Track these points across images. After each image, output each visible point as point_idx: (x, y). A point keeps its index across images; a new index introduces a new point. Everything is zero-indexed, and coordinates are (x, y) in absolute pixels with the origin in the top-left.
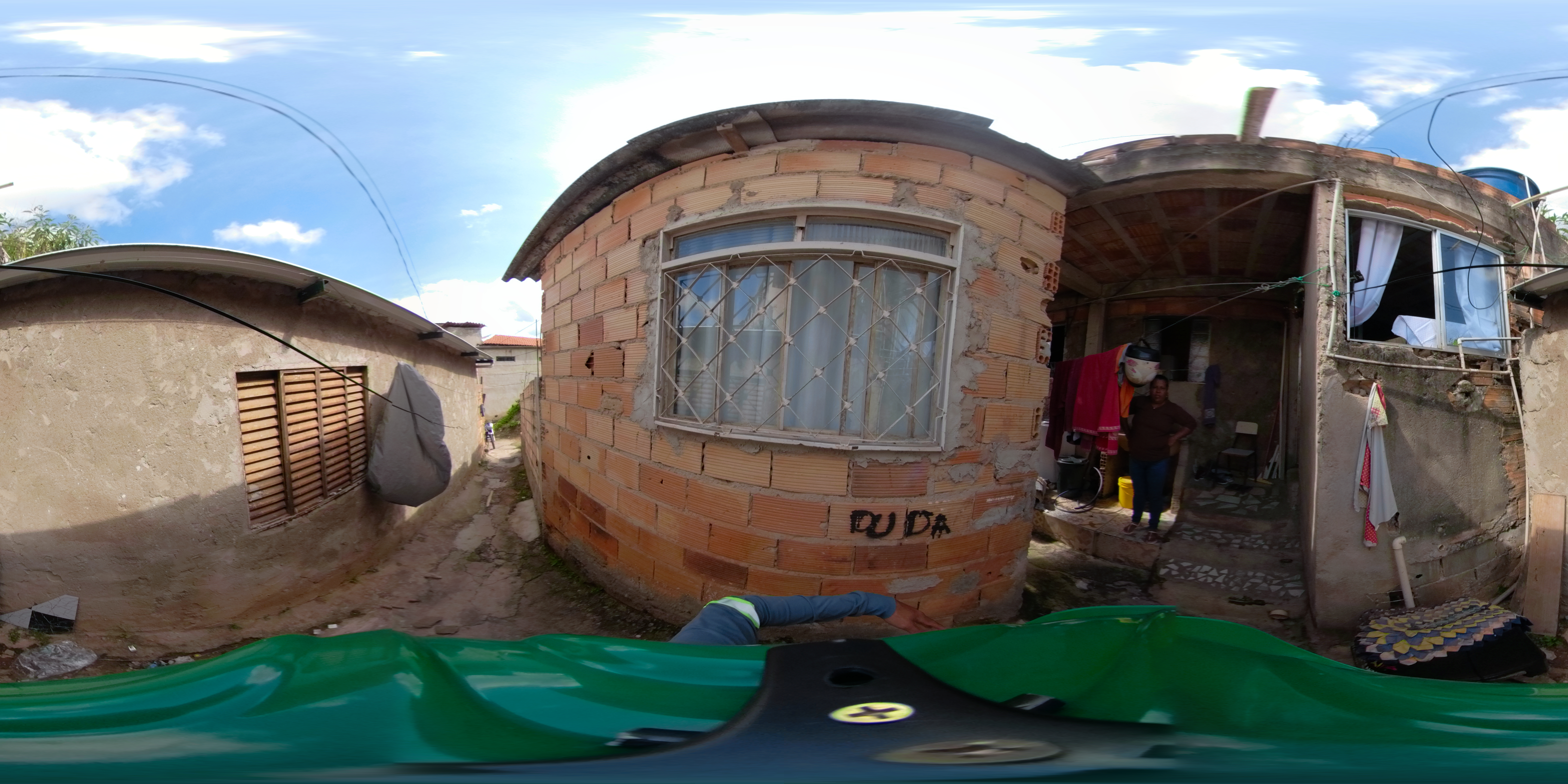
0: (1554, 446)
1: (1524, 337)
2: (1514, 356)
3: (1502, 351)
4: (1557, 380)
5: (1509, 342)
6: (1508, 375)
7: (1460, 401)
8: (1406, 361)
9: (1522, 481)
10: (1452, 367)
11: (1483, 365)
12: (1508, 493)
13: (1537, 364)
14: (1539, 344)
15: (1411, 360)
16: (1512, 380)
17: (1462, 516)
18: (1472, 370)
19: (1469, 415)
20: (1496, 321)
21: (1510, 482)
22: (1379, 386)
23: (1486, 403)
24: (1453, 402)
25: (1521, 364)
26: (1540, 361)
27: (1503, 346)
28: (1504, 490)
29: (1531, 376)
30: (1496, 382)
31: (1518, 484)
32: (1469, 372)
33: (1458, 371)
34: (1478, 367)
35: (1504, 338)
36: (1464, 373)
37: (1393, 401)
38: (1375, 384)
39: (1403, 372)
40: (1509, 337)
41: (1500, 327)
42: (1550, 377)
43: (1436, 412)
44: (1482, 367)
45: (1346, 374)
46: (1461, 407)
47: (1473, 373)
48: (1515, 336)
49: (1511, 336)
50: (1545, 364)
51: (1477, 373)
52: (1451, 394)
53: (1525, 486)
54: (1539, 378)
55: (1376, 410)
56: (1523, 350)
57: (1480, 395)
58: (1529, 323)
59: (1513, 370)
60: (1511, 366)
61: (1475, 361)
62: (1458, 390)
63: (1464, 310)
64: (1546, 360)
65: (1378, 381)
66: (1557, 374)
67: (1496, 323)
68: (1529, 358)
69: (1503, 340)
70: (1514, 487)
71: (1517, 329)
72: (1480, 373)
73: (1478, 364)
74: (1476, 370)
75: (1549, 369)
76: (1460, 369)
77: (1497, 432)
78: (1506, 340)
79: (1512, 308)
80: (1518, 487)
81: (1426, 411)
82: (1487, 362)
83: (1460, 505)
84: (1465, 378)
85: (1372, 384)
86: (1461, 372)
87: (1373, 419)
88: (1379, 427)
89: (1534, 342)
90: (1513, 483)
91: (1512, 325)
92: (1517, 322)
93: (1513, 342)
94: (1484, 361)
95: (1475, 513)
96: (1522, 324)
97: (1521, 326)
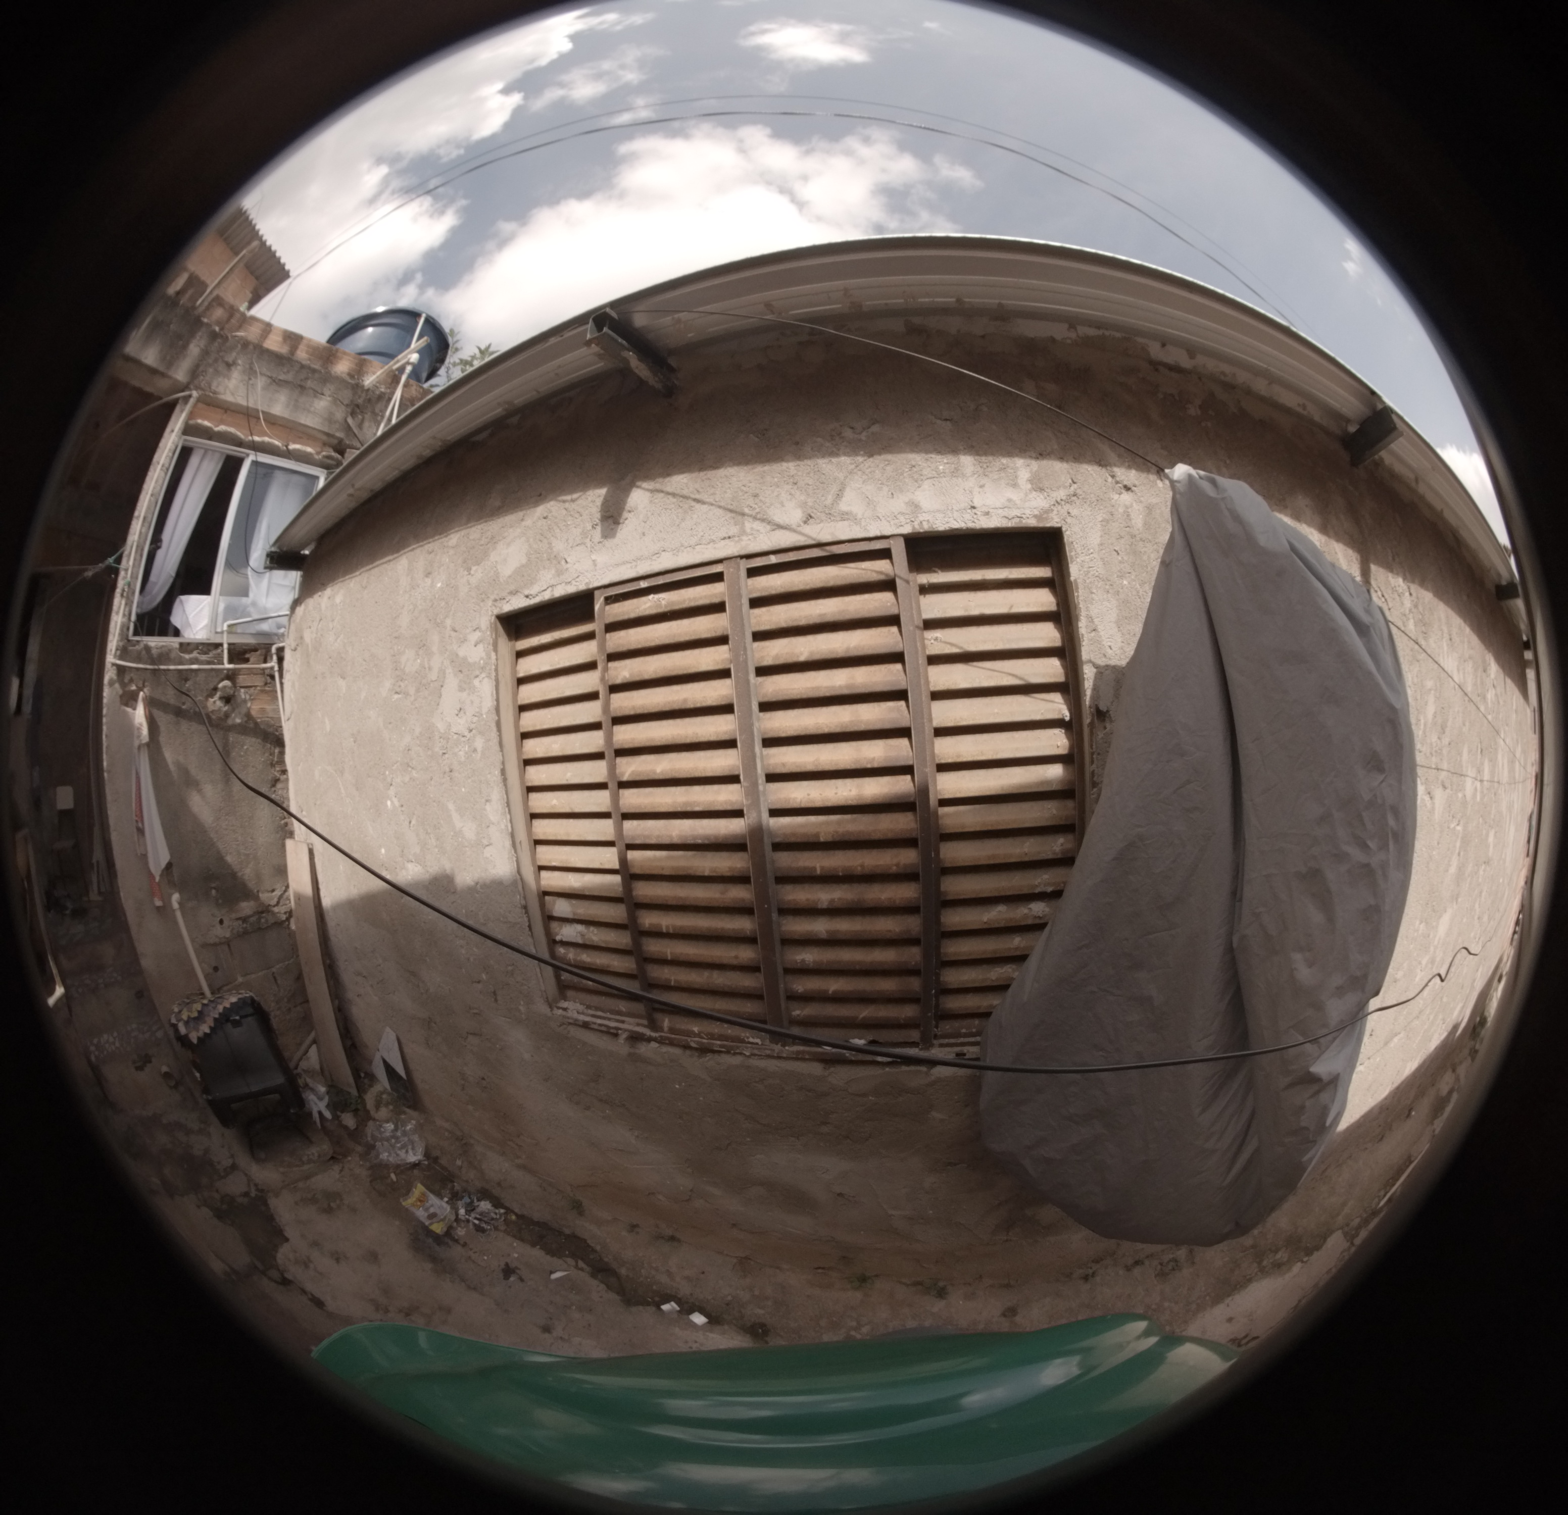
2: (284, 640)
6: (274, 668)
7: (219, 710)
8: (170, 662)
11: (253, 657)
15: (175, 659)
16: (276, 675)
17: (234, 875)
18: (237, 666)
19: (233, 728)
22: (145, 696)
23: (253, 713)
24: (213, 712)
32: (232, 669)
33: (221, 669)
34: (242, 661)
36: (226, 671)
37: (155, 713)
38: (142, 694)
39: (167, 676)
43: (195, 726)
44: (252, 660)
46: (220, 719)
47: (239, 670)
51: (244, 669)
52: (211, 700)
55: (141, 724)
57: (245, 701)
59: (278, 662)
60: (277, 655)
61: (245, 652)
62: (218, 694)
65: (144, 690)
73: (242, 657)
74: (241, 666)
76: (222, 666)
77: (267, 755)
81: (185, 725)
82: (258, 653)
83: (229, 859)
84: (227, 677)
86: (224, 669)
87: (139, 736)
88: (143, 744)
94: (255, 650)
95: (247, 873)
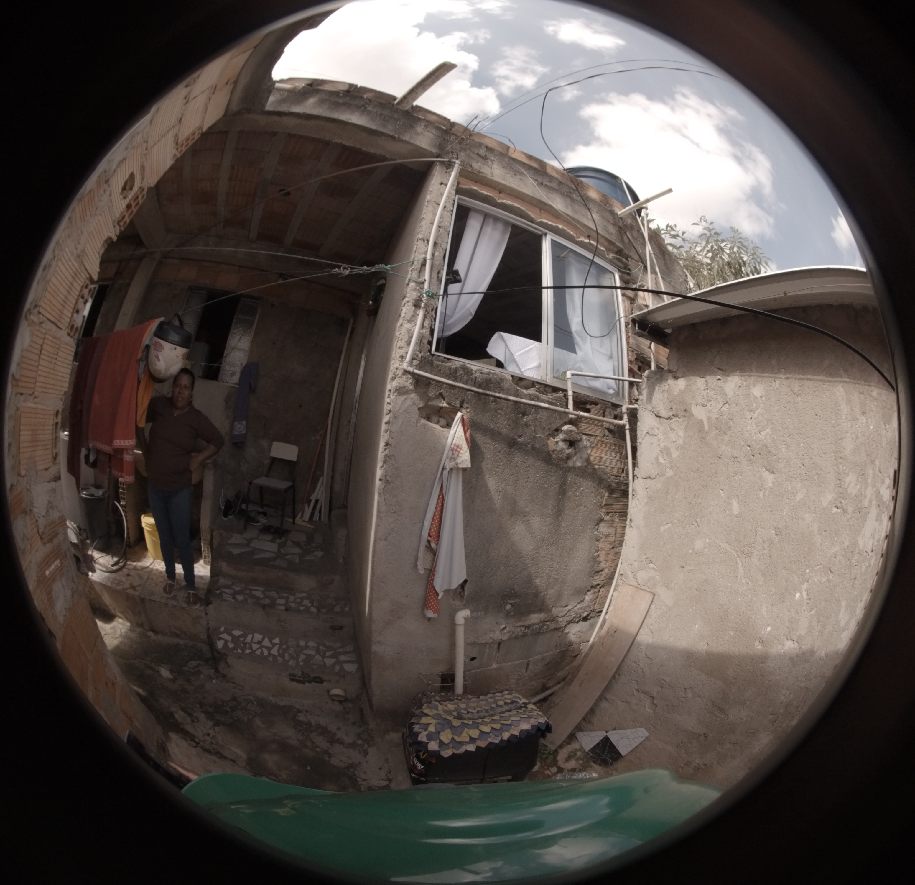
0: (662, 528)
1: (646, 379)
2: (631, 403)
3: (617, 394)
4: (680, 442)
5: (627, 384)
6: (624, 426)
7: (562, 451)
8: (501, 390)
9: (613, 564)
10: (556, 405)
11: (593, 408)
12: (593, 577)
13: (660, 417)
14: (663, 391)
15: (509, 389)
16: (628, 433)
18: (582, 413)
20: (612, 354)
21: (599, 563)
22: (465, 417)
23: (592, 459)
24: (553, 452)
25: (640, 414)
26: (664, 413)
27: (619, 388)
28: (590, 572)
29: (650, 432)
30: (607, 433)
31: (607, 567)
32: (578, 416)
33: (565, 413)
34: (588, 411)
35: (621, 378)
36: (571, 416)
37: (480, 438)
38: (459, 414)
39: (497, 403)
40: (626, 378)
41: (616, 363)
42: (672, 436)
43: (530, 461)
44: (593, 411)
45: (424, 396)
46: (562, 459)
47: (582, 417)
48: (634, 377)
49: (629, 376)
50: (669, 418)
51: (587, 418)
52: (552, 441)
53: (615, 572)
54: (660, 436)
55: (458, 447)
56: (643, 397)
57: (586, 447)
58: (650, 362)
59: (630, 421)
60: (628, 415)
61: (585, 403)
62: (562, 436)
63: (575, 335)
64: (671, 414)
65: (464, 411)
66: (681, 434)
67: (611, 357)
68: (650, 408)
69: (619, 380)
70: (601, 571)
71: (636, 368)
72: (590, 419)
73: (588, 406)
74: (586, 414)
75: (673, 426)
76: (567, 410)
77: (598, 497)
78: (623, 380)
79: (631, 341)
80: (606, 572)
82: (598, 406)
84: (571, 422)
85: (457, 413)
86: (568, 413)
87: (453, 459)
88: (458, 469)
89: (657, 388)
90: (603, 565)
91: (630, 362)
92: (636, 359)
93: (631, 384)
94: (596, 404)
96: (642, 362)
97: (640, 364)
